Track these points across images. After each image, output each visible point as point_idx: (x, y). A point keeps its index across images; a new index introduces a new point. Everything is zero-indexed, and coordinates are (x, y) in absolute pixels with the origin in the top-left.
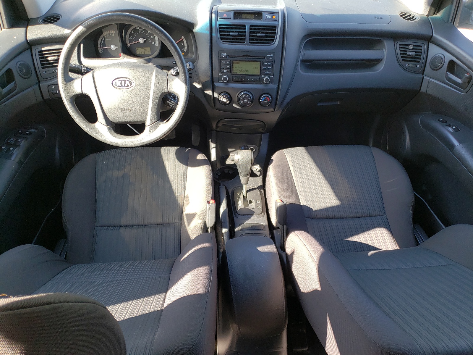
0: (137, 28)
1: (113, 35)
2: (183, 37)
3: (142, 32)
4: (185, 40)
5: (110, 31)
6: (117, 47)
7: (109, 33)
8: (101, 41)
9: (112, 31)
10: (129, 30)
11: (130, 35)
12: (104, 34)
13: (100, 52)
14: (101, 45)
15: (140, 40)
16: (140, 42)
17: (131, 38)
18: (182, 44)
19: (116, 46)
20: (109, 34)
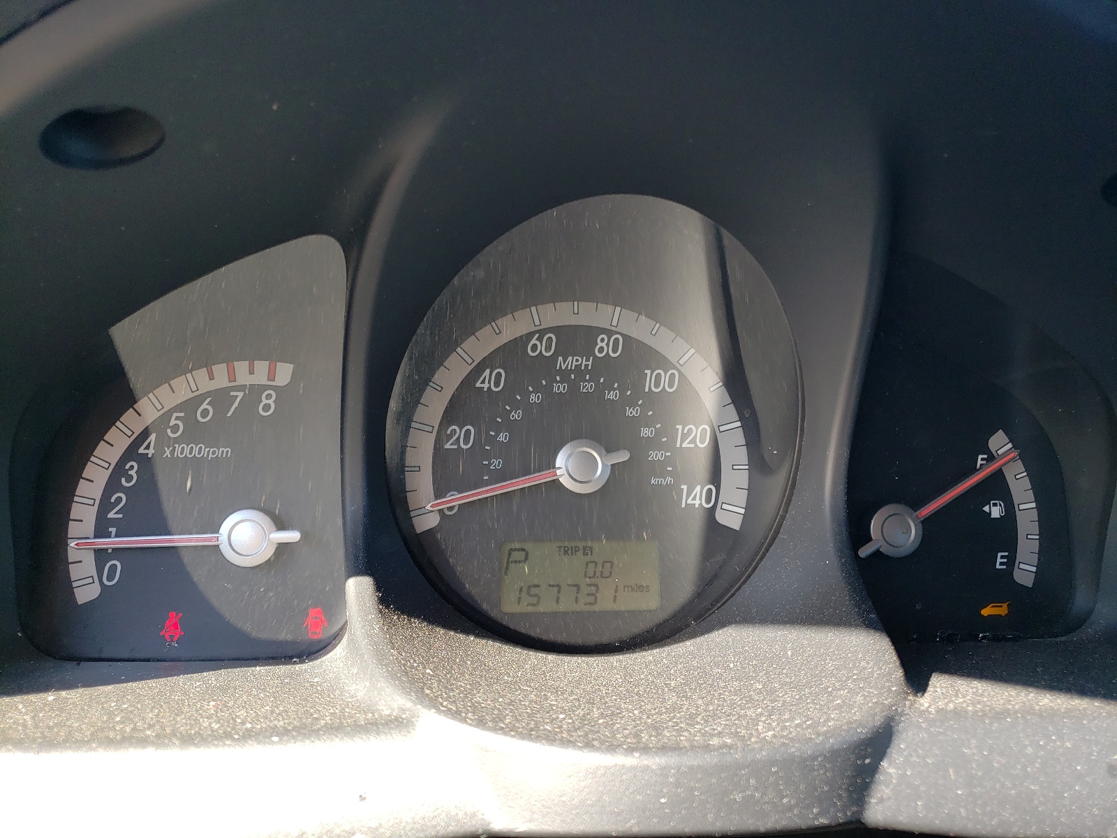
0: (540, 348)
1: (269, 401)
2: (1000, 443)
3: (587, 387)
4: (1019, 466)
5: (241, 367)
6: (292, 536)
7: (221, 379)
8: (119, 470)
9: (262, 367)
10: (452, 360)
11: (452, 414)
12: (143, 404)
13: (86, 593)
14: (105, 505)
15: (560, 460)
16: (566, 481)
17: (462, 437)
18: (996, 512)
19: (281, 525)
20: (220, 398)
